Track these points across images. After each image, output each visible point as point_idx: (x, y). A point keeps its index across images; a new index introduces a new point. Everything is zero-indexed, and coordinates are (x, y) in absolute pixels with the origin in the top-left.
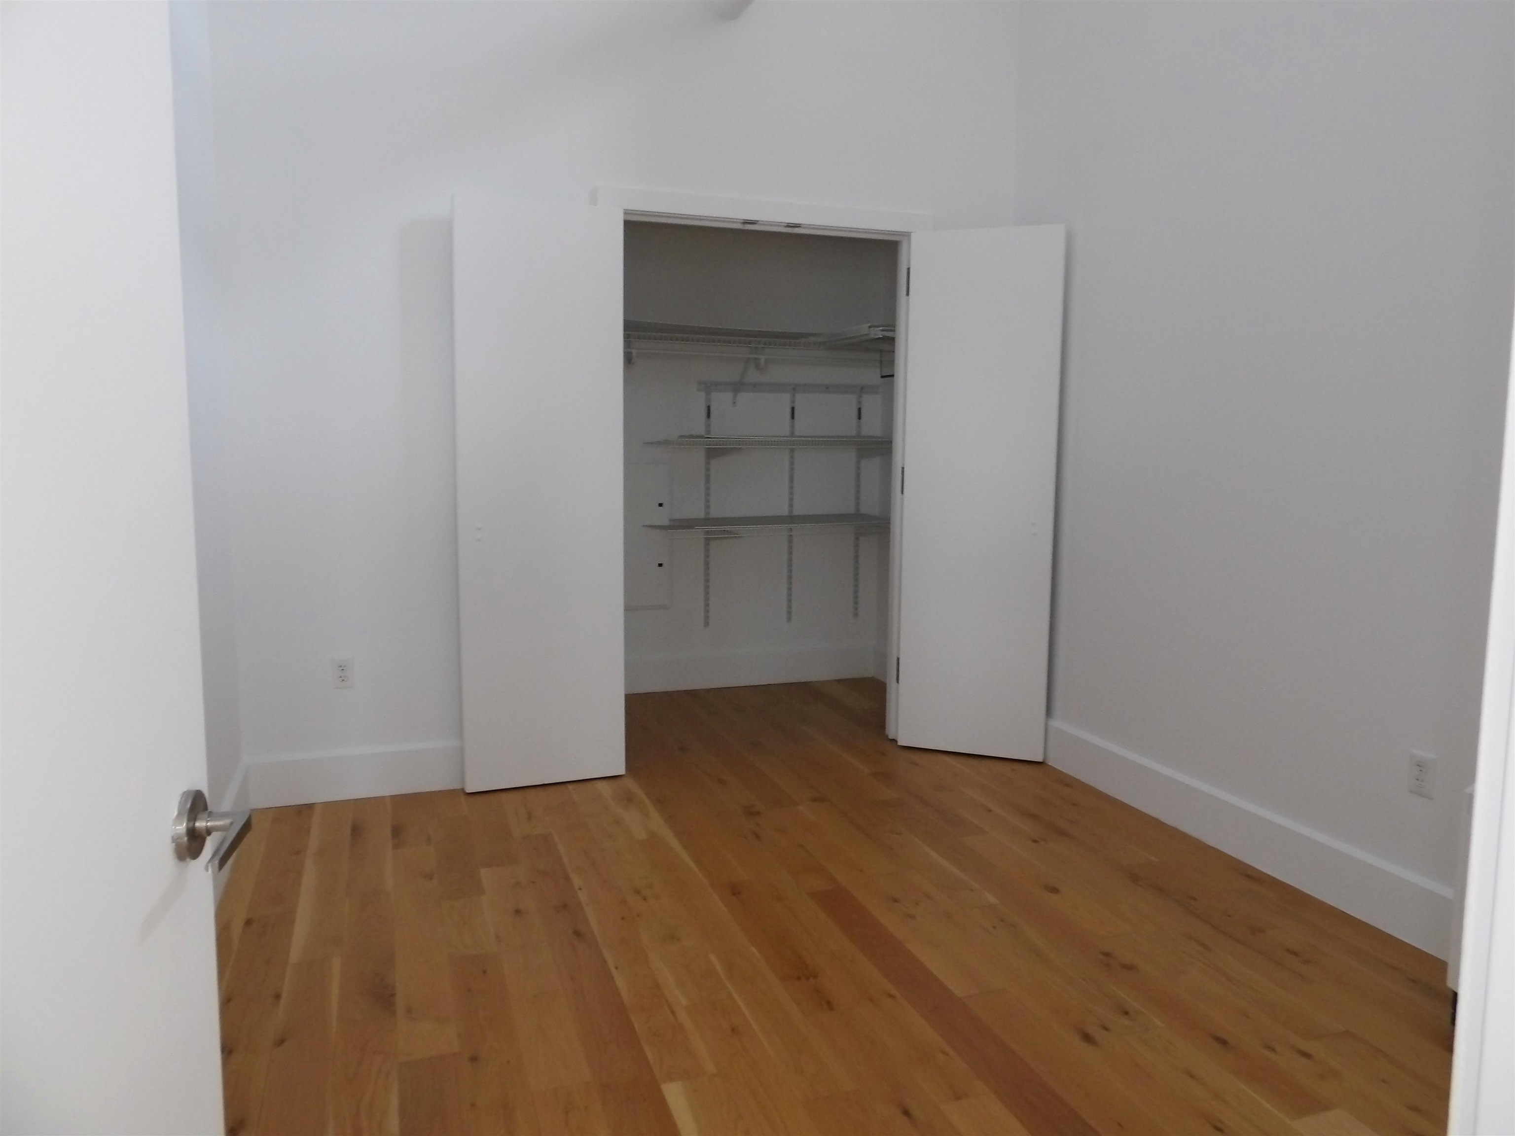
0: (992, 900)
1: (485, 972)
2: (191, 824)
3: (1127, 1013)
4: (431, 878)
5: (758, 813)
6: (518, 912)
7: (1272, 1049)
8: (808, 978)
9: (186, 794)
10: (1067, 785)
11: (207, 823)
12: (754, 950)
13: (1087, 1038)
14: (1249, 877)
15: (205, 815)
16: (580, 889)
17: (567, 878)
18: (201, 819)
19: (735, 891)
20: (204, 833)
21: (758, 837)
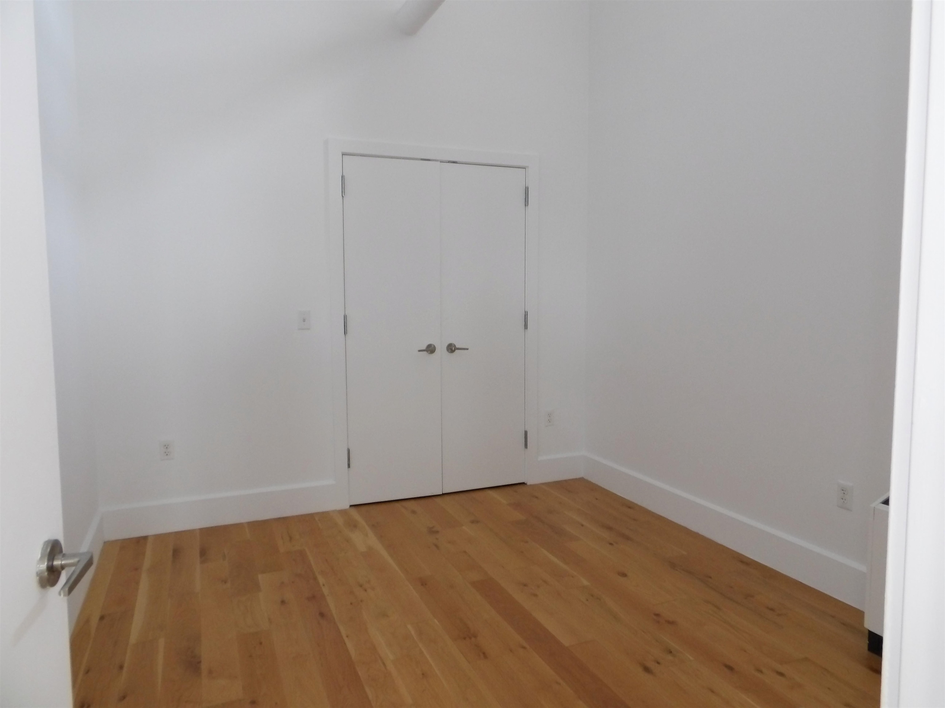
0: (585, 582)
1: (261, 643)
2: (50, 563)
3: (671, 652)
4: (225, 583)
5: (437, 532)
6: (283, 602)
7: (761, 671)
8: (470, 638)
9: (47, 543)
10: (630, 507)
11: (61, 561)
12: (436, 621)
13: (647, 670)
14: (742, 562)
15: (60, 556)
16: (324, 585)
17: (315, 579)
18: (58, 559)
19: (423, 582)
20: (60, 569)
21: (437, 546)
